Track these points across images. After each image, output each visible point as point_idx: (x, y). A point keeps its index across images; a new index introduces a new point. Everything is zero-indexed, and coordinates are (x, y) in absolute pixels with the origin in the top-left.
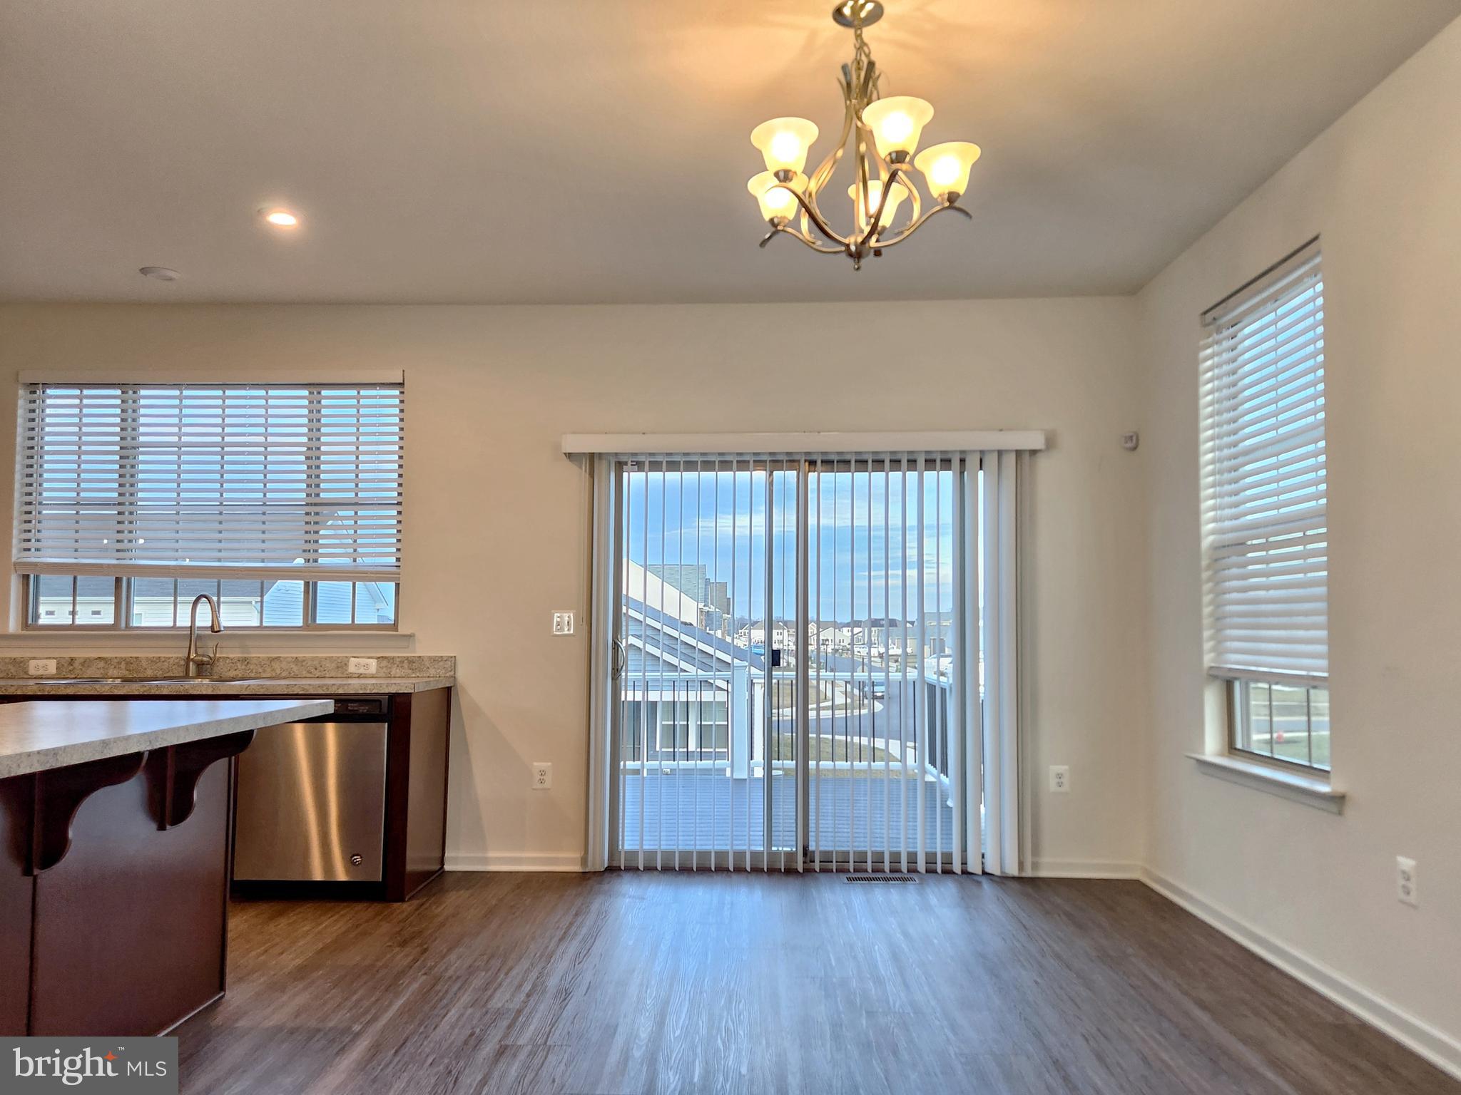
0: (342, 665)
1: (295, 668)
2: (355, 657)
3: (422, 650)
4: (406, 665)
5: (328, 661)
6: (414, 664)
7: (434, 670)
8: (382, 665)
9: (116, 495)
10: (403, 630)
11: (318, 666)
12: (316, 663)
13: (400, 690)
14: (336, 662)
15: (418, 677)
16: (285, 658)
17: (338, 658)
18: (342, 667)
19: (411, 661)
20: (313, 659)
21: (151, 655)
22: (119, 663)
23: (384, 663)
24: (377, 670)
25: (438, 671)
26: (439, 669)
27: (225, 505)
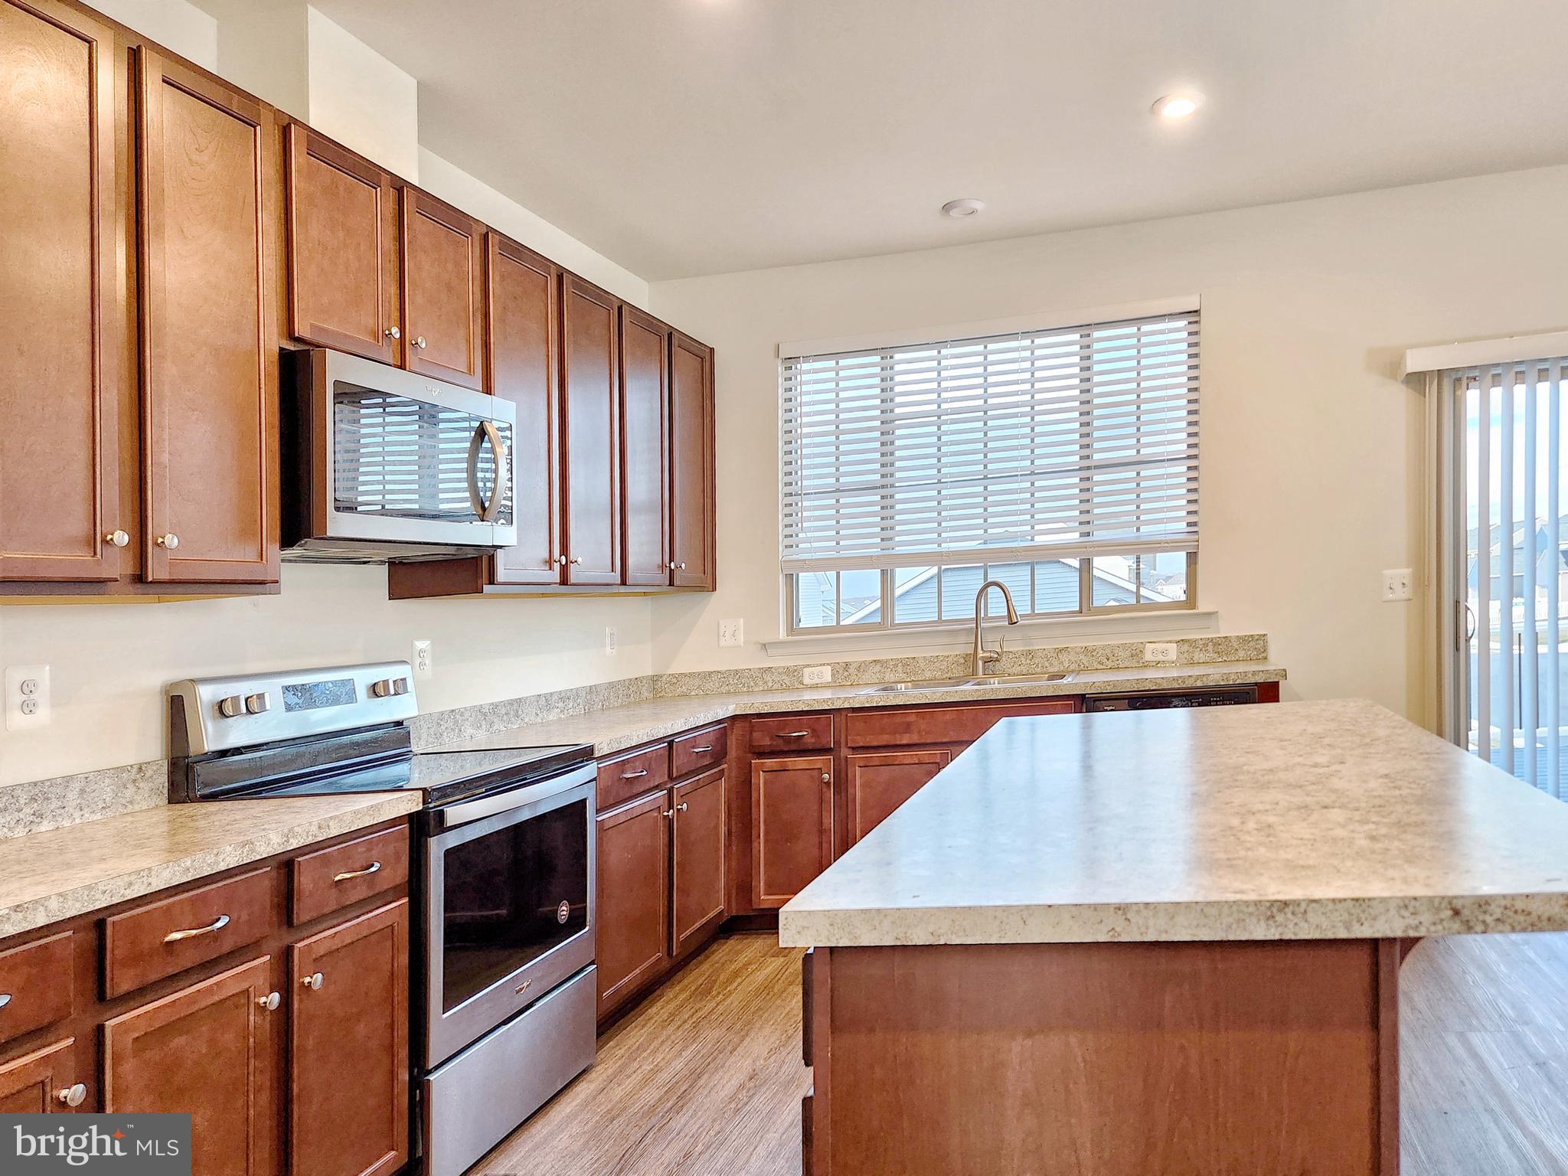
0: (1137, 653)
1: (1085, 660)
2: (1151, 642)
3: (1229, 628)
4: (1210, 647)
5: (1121, 649)
6: (1220, 647)
7: (1244, 652)
8: (1182, 650)
9: (878, 476)
10: (1203, 606)
11: (1110, 655)
12: (1108, 651)
13: (1270, 678)
14: (1130, 650)
15: (1225, 661)
16: (1072, 649)
17: (1133, 644)
18: (1137, 655)
19: (1215, 643)
20: (1104, 648)
21: (928, 655)
22: (896, 666)
23: (1185, 647)
24: (1178, 656)
25: (1248, 653)
26: (1249, 650)
27: (990, 478)
